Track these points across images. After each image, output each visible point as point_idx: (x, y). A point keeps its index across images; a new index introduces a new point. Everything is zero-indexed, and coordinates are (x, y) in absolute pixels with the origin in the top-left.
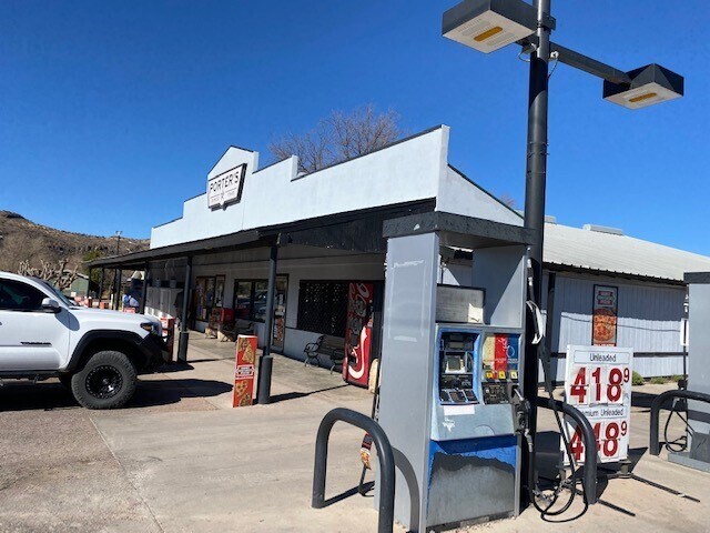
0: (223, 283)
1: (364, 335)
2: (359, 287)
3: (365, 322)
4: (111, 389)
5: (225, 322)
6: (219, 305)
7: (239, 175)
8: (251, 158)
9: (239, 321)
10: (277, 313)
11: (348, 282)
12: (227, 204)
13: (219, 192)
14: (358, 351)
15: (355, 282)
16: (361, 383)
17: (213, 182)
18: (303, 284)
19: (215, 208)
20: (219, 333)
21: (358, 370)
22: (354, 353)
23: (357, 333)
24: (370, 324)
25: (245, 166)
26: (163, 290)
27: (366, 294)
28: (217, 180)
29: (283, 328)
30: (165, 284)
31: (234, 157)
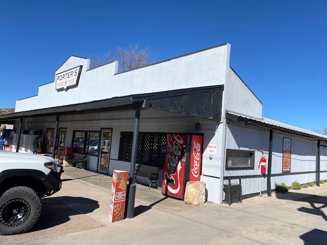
0: (65, 133)
1: (179, 167)
2: (176, 138)
3: (180, 158)
4: (19, 216)
5: (68, 155)
6: (62, 145)
7: (78, 72)
8: (85, 63)
9: (77, 155)
10: (103, 151)
11: (165, 134)
12: (68, 88)
13: (64, 81)
14: (176, 177)
15: (172, 134)
16: (179, 197)
17: (60, 75)
18: (123, 134)
19: (59, 90)
20: (64, 161)
21: (175, 188)
22: (172, 178)
23: (175, 165)
24: (184, 160)
25: (81, 67)
26: (25, 136)
27: (181, 142)
28: (62, 74)
29: (109, 160)
30: (26, 132)
31: (73, 62)
